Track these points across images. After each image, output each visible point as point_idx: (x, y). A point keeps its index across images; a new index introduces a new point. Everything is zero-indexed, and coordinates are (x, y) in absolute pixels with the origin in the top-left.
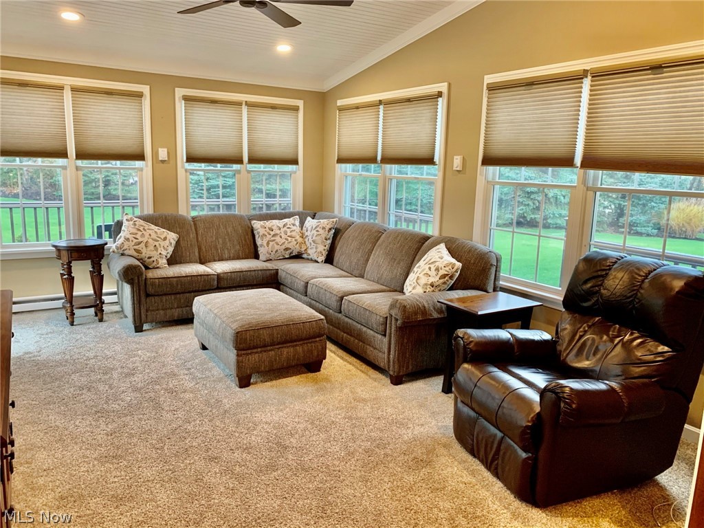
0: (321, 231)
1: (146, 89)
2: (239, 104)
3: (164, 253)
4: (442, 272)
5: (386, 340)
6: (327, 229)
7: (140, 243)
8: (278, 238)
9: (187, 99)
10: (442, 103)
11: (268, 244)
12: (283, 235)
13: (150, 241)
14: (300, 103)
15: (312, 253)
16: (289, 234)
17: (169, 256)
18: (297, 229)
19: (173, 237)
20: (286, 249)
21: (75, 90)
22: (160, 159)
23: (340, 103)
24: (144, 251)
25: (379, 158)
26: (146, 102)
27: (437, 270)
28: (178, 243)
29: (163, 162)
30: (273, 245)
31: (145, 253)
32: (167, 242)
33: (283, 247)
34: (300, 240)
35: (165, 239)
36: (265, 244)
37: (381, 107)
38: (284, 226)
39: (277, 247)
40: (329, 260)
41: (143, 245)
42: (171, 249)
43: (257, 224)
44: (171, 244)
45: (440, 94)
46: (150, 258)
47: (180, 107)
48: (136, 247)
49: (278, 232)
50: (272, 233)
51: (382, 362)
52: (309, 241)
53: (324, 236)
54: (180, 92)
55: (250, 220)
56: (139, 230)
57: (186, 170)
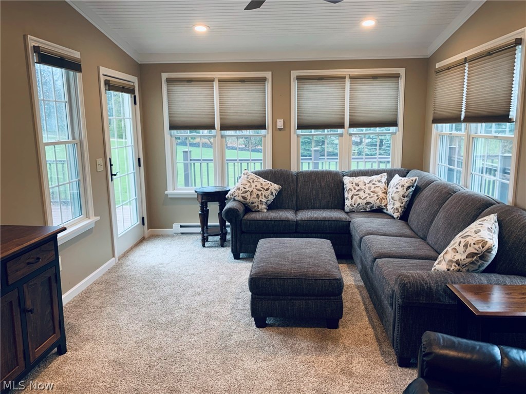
0: (400, 189)
1: (268, 75)
2: (343, 78)
3: (264, 200)
6: (405, 187)
7: (246, 192)
8: (361, 194)
9: (299, 79)
10: (520, 50)
11: (352, 198)
12: (367, 191)
13: (255, 191)
14: (402, 71)
15: (390, 210)
16: (372, 190)
17: (269, 203)
18: (383, 185)
19: (275, 187)
20: (368, 203)
21: (220, 81)
22: (278, 127)
23: (438, 65)
24: (249, 198)
25: (463, 117)
26: (268, 86)
28: (280, 193)
29: (280, 129)
30: (356, 200)
31: (250, 199)
32: (269, 192)
33: (365, 201)
34: (381, 195)
35: (268, 189)
36: (350, 198)
37: (467, 65)
38: (370, 182)
39: (359, 201)
40: (405, 216)
41: (248, 193)
42: (271, 198)
43: (347, 180)
44: (272, 193)
45: (519, 42)
46: (252, 203)
47: (294, 85)
48: (243, 195)
49: (363, 187)
50: (357, 188)
52: (389, 197)
53: (401, 194)
54: (294, 74)
55: (344, 176)
56: (249, 182)
57: (298, 136)
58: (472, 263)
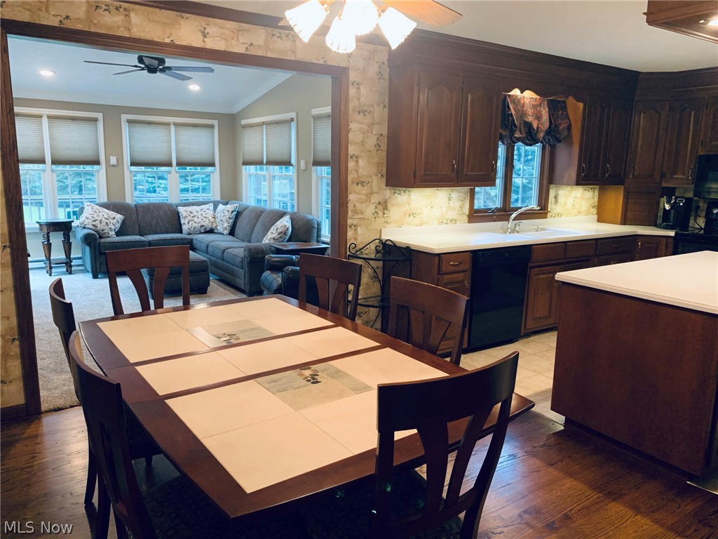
0: (226, 213)
1: (100, 116)
2: (169, 124)
3: (113, 227)
4: (279, 231)
5: (243, 271)
6: (230, 211)
7: (95, 221)
8: (196, 219)
9: (129, 122)
10: (293, 125)
11: (188, 223)
12: (200, 217)
13: (103, 219)
14: (215, 123)
15: (220, 229)
16: (204, 215)
17: (117, 230)
18: (211, 212)
19: (119, 217)
20: (202, 226)
21: (49, 117)
22: (112, 164)
23: (243, 122)
24: (99, 225)
25: (265, 161)
26: (100, 125)
27: (277, 230)
28: (124, 222)
29: (114, 166)
30: (192, 225)
31: (100, 227)
32: (115, 220)
33: (200, 225)
34: (212, 220)
35: (114, 218)
36: (186, 223)
37: (264, 126)
38: (201, 210)
39: (195, 225)
40: (232, 233)
41: (98, 222)
42: (118, 226)
43: (181, 209)
44: (118, 222)
45: (292, 120)
46: (103, 230)
47: (125, 128)
48: (93, 223)
49: (196, 214)
50: (192, 215)
51: (242, 287)
52: (218, 220)
53: (228, 217)
54: (124, 117)
55: (177, 206)
56: (95, 212)
57: (131, 172)
58: (281, 237)
